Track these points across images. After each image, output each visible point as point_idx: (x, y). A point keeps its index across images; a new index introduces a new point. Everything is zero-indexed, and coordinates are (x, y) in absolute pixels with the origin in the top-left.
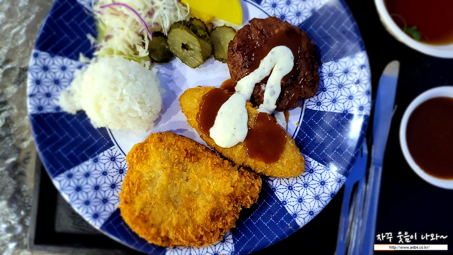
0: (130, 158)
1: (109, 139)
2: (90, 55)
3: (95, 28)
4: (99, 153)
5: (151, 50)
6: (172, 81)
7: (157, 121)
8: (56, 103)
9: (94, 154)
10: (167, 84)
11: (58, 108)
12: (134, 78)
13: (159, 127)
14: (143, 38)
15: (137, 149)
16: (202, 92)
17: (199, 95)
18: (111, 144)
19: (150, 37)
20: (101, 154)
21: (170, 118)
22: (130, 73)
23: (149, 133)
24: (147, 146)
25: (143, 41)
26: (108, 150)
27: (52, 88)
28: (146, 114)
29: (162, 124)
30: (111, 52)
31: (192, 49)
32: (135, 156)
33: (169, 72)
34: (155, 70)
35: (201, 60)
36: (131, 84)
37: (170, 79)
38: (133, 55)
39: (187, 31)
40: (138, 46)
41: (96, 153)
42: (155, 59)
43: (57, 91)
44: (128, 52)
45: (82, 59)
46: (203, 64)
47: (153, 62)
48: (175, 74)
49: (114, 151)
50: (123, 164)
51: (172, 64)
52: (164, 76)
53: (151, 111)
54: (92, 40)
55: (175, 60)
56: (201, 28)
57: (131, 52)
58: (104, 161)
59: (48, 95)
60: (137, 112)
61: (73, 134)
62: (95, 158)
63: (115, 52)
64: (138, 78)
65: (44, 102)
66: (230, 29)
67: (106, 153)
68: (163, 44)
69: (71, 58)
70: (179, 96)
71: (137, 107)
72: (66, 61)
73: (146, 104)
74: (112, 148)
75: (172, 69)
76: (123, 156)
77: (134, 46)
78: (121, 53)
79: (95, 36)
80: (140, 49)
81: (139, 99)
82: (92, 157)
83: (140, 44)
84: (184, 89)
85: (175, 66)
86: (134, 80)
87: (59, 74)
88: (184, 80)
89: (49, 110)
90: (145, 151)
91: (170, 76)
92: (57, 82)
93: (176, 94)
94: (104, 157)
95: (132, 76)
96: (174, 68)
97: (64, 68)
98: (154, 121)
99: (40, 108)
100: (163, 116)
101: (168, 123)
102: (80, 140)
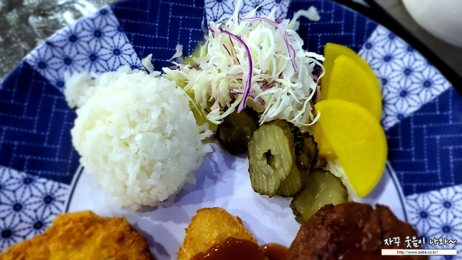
1: (73, 171)
2: (158, 66)
3: (194, 46)
4: (42, 176)
5: (227, 123)
6: (215, 179)
7: (146, 209)
8: (66, 75)
9: (35, 171)
10: (206, 177)
11: (61, 84)
12: (170, 132)
13: (143, 218)
14: (232, 102)
16: (235, 230)
17: (230, 231)
18: (68, 181)
19: (240, 108)
20: (43, 180)
21: (166, 220)
22: (173, 123)
23: (121, 213)
24: (97, 228)
25: (228, 105)
26: (56, 184)
27: (81, 59)
28: (137, 189)
29: (149, 219)
30: (183, 83)
31: (274, 168)
32: (68, 227)
33: (222, 166)
34: (208, 148)
35: (272, 189)
36: (157, 136)
37: (215, 174)
38: (203, 109)
39: (290, 143)
40: (218, 105)
41: (40, 172)
42: (222, 137)
43: (83, 66)
44: (201, 100)
45: (147, 61)
46: (270, 197)
47: (216, 137)
48: (227, 175)
49: (61, 192)
50: (52, 218)
51: (234, 160)
52: (212, 164)
53: (149, 191)
54: (179, 53)
55: (243, 159)
56: (309, 155)
57: (204, 105)
58: (35, 192)
59: (68, 61)
60: (127, 175)
61: (42, 126)
62: (31, 176)
63: (186, 87)
64: (174, 138)
65: (56, 62)
66: (343, 189)
67: (50, 183)
68: (247, 129)
69: (137, 50)
70: (205, 205)
71: (133, 170)
72: (128, 48)
73: (149, 178)
74: (63, 185)
75: (230, 166)
76: (63, 208)
77: (214, 101)
78: (192, 95)
79: (185, 54)
80: (215, 109)
81: (147, 163)
82: (28, 173)
83: (222, 105)
84: (218, 203)
85: (235, 166)
86: (168, 136)
87: (105, 53)
88: (231, 192)
89: (50, 75)
90: (87, 232)
91: (218, 172)
92: (93, 57)
93: (204, 199)
94: (41, 187)
95: (169, 129)
96: (232, 166)
97: (117, 52)
98: (142, 205)
99: (43, 64)
100: (160, 209)
101: (156, 223)
102: (42, 139)
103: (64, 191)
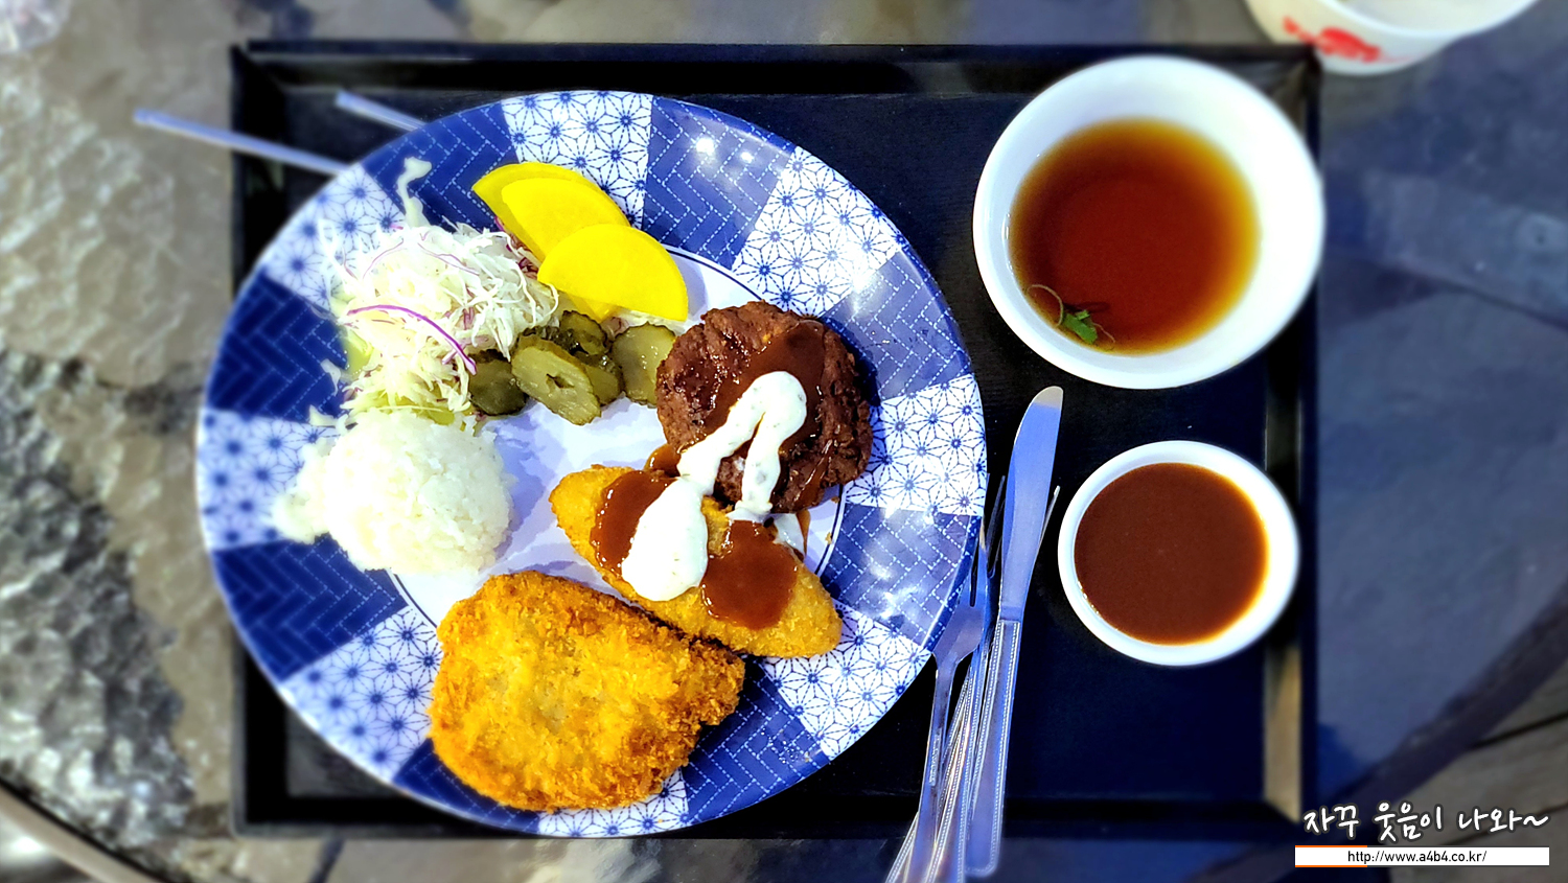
0: (446, 633)
1: (395, 592)
2: (332, 409)
3: (338, 346)
4: (374, 625)
5: (476, 392)
6: (530, 455)
7: (502, 548)
8: (265, 522)
9: (363, 627)
10: (521, 462)
11: (272, 533)
12: (439, 466)
13: (510, 559)
14: (455, 367)
15: (460, 614)
16: (600, 480)
17: (596, 487)
18: (401, 604)
19: (471, 368)
20: (380, 626)
21: (531, 539)
22: (430, 456)
23: (485, 576)
24: (481, 605)
25: (454, 373)
26: (395, 617)
27: (255, 490)
28: (474, 540)
29: (516, 554)
30: (381, 399)
31: (569, 386)
32: (456, 629)
33: (523, 435)
34: (488, 436)
35: (594, 407)
36: (434, 480)
37: (526, 451)
38: (435, 403)
39: (555, 353)
40: (444, 385)
41: (368, 624)
42: (488, 409)
43: (266, 494)
44: (422, 397)
45: (316, 418)
46: (600, 416)
47: (482, 413)
48: (537, 438)
49: (408, 620)
50: (431, 644)
51: (528, 418)
52: (513, 444)
53: (485, 531)
54: (335, 373)
55: (535, 407)
56: (590, 338)
57: (430, 398)
58: (388, 642)
59: (247, 506)
60: (452, 538)
61: (312, 587)
62: (366, 634)
63: (391, 400)
64: (450, 466)
65: (239, 521)
66: (662, 330)
67: (389, 622)
68: (502, 374)
69: (291, 418)
70: (550, 488)
71: (452, 528)
72: (280, 427)
73: (472, 520)
74: (402, 612)
75: (530, 427)
76: (430, 627)
77: (435, 383)
78: (406, 401)
79: (341, 364)
80: (446, 391)
81: (454, 511)
82: (358, 635)
83: (450, 379)
84: (561, 473)
85: (535, 422)
86: (442, 470)
87: (266, 458)
88: (560, 451)
89: (251, 537)
90: (478, 616)
91: (526, 444)
92: (262, 475)
93: (544, 484)
94: (385, 633)
95: (435, 464)
96: (533, 425)
97: (275, 443)
98: (495, 549)
99: (232, 536)
100: (514, 534)
101: (527, 549)
102: (328, 599)
103: (410, 616)
